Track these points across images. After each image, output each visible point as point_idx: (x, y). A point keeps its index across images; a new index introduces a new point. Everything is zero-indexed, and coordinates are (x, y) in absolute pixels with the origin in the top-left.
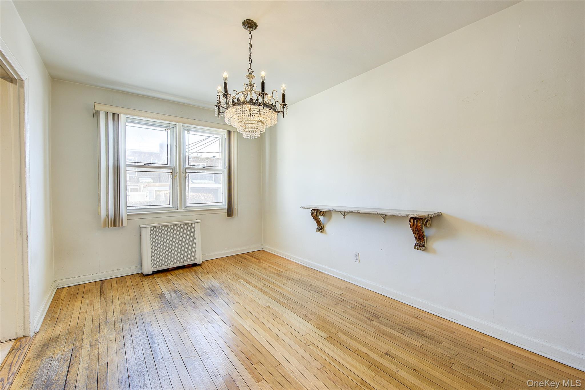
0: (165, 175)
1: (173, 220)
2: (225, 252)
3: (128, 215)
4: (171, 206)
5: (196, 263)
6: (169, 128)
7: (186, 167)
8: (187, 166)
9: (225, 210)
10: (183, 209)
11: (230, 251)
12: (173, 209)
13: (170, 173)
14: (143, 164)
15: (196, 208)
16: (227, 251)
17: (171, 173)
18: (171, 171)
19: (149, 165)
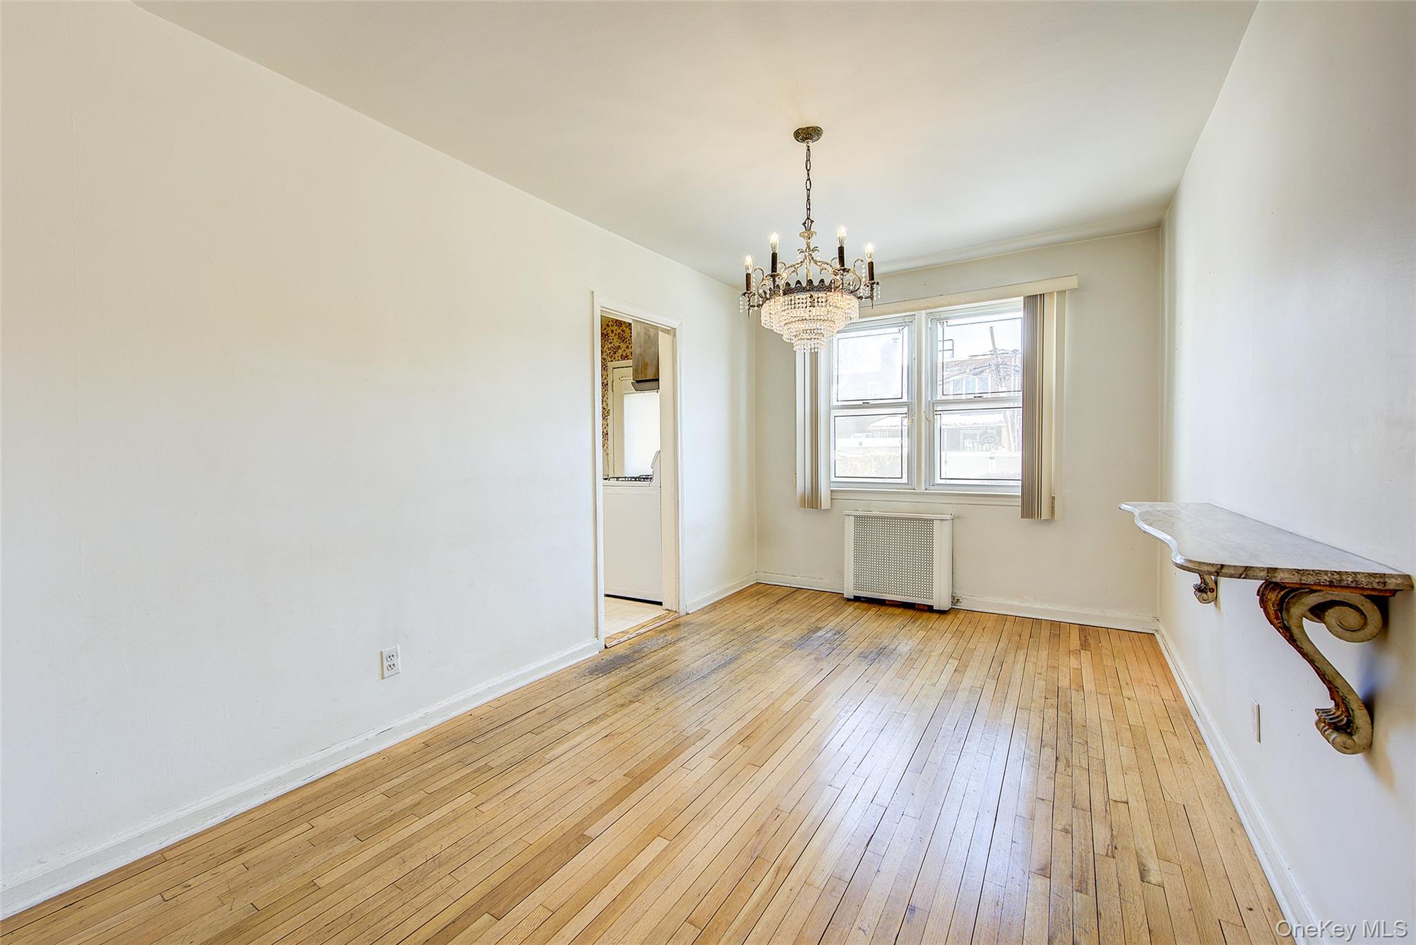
0: (896, 422)
1: (904, 507)
2: (1023, 605)
3: (832, 491)
4: (905, 480)
5: (933, 606)
6: (903, 326)
7: (939, 399)
8: (939, 397)
9: (1017, 499)
10: (926, 489)
11: (1037, 606)
12: (907, 487)
13: (903, 415)
14: (861, 402)
15: (957, 488)
16: (1030, 605)
17: (905, 415)
18: (905, 410)
19: (871, 402)
